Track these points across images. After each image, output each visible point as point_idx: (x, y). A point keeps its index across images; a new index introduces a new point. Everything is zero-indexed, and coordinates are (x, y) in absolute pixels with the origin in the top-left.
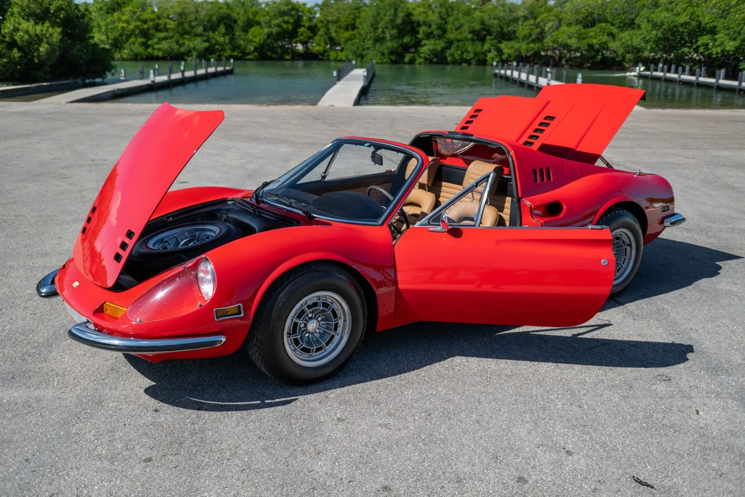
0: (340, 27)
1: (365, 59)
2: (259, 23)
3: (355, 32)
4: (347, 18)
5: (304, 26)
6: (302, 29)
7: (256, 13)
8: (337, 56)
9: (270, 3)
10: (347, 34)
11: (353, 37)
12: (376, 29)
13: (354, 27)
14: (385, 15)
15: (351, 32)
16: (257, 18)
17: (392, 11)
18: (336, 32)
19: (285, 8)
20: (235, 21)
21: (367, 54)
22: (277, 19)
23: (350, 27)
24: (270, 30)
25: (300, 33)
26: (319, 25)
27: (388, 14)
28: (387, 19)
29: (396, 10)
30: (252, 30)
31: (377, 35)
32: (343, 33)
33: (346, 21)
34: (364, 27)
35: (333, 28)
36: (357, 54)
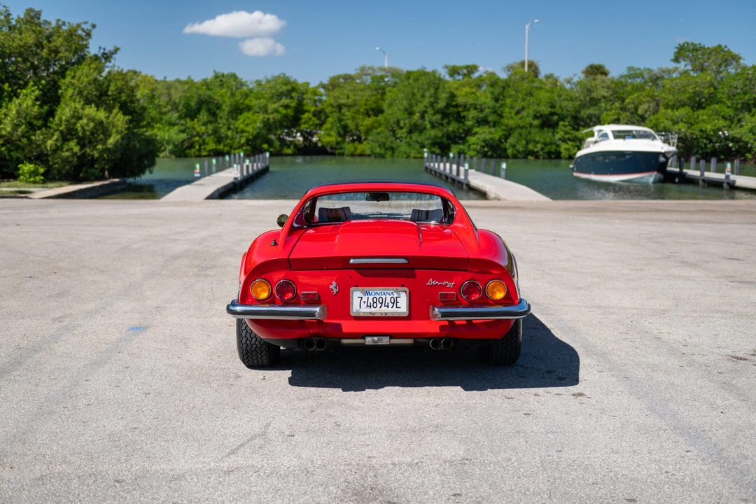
0: (358, 112)
1: (397, 154)
2: (249, 108)
3: (380, 117)
4: (367, 100)
5: (308, 111)
6: (306, 115)
7: (246, 95)
8: (356, 149)
9: (264, 83)
10: (369, 121)
11: (376, 125)
12: (411, 113)
13: (378, 111)
14: (423, 96)
15: (373, 119)
16: (247, 102)
17: (432, 91)
18: (354, 118)
19: (285, 88)
20: (219, 107)
21: (399, 146)
22: (275, 103)
23: (370, 112)
24: (266, 116)
25: (303, 121)
26: (328, 110)
27: (427, 94)
28: (426, 101)
29: (437, 89)
30: (242, 118)
31: (413, 121)
32: (363, 120)
33: (366, 105)
34: (393, 112)
35: (347, 114)
36: (387, 146)
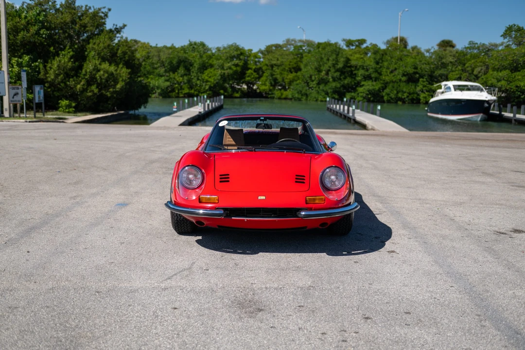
0: (284, 70)
1: (309, 98)
2: (212, 66)
3: (299, 73)
4: (291, 62)
5: (251, 69)
6: (250, 71)
7: (210, 57)
8: (282, 94)
9: (222, 49)
10: (291, 76)
11: (296, 78)
12: (320, 71)
13: (297, 69)
14: (328, 60)
15: (294, 74)
16: (210, 62)
17: (334, 56)
18: (281, 74)
19: (235, 53)
20: (191, 65)
21: (311, 93)
22: (229, 63)
23: (293, 70)
24: (223, 71)
25: (247, 75)
26: (264, 68)
27: (331, 59)
28: (330, 63)
29: (337, 55)
30: (206, 72)
31: (321, 77)
32: (287, 75)
33: (290, 65)
34: (307, 70)
35: (277, 71)
36: (303, 93)
